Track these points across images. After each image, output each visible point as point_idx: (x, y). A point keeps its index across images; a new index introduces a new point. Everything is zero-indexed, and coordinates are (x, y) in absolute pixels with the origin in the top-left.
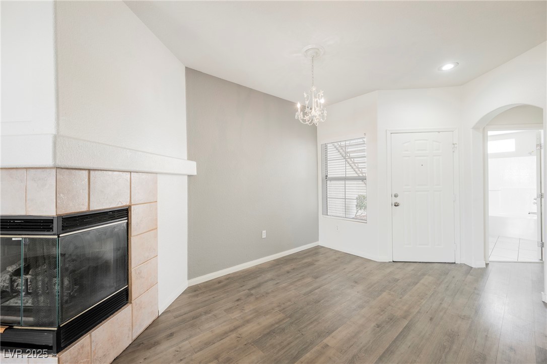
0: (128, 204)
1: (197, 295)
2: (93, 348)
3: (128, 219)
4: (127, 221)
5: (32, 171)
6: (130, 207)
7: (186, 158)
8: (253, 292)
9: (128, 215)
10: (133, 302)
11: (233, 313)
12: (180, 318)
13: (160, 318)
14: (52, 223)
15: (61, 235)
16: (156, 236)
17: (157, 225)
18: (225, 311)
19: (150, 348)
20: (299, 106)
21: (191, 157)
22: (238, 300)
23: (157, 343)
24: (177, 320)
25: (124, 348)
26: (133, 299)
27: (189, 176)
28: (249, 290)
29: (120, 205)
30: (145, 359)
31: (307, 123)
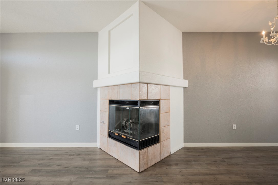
0: (159, 99)
1: (189, 152)
2: (148, 155)
3: (159, 105)
4: (159, 106)
5: (133, 84)
6: (160, 100)
7: (183, 78)
8: (225, 160)
9: (159, 103)
10: (161, 142)
11: (211, 166)
12: (181, 159)
13: (171, 156)
14: (138, 103)
15: (140, 107)
16: (169, 116)
17: (170, 110)
18: (206, 164)
19: (168, 166)
20: (264, 33)
21: (185, 78)
22: (215, 161)
23: (170, 165)
24: (179, 159)
25: (158, 162)
26: (161, 141)
27: (184, 88)
28: (222, 158)
29: (156, 99)
30: (166, 169)
31: (273, 43)
